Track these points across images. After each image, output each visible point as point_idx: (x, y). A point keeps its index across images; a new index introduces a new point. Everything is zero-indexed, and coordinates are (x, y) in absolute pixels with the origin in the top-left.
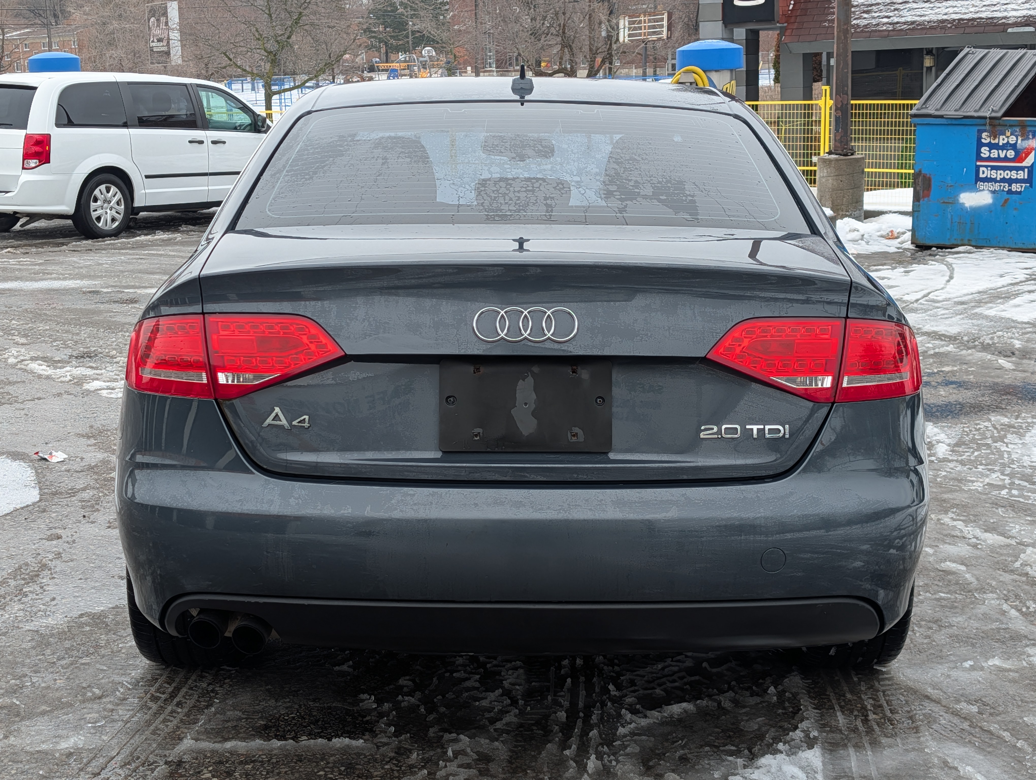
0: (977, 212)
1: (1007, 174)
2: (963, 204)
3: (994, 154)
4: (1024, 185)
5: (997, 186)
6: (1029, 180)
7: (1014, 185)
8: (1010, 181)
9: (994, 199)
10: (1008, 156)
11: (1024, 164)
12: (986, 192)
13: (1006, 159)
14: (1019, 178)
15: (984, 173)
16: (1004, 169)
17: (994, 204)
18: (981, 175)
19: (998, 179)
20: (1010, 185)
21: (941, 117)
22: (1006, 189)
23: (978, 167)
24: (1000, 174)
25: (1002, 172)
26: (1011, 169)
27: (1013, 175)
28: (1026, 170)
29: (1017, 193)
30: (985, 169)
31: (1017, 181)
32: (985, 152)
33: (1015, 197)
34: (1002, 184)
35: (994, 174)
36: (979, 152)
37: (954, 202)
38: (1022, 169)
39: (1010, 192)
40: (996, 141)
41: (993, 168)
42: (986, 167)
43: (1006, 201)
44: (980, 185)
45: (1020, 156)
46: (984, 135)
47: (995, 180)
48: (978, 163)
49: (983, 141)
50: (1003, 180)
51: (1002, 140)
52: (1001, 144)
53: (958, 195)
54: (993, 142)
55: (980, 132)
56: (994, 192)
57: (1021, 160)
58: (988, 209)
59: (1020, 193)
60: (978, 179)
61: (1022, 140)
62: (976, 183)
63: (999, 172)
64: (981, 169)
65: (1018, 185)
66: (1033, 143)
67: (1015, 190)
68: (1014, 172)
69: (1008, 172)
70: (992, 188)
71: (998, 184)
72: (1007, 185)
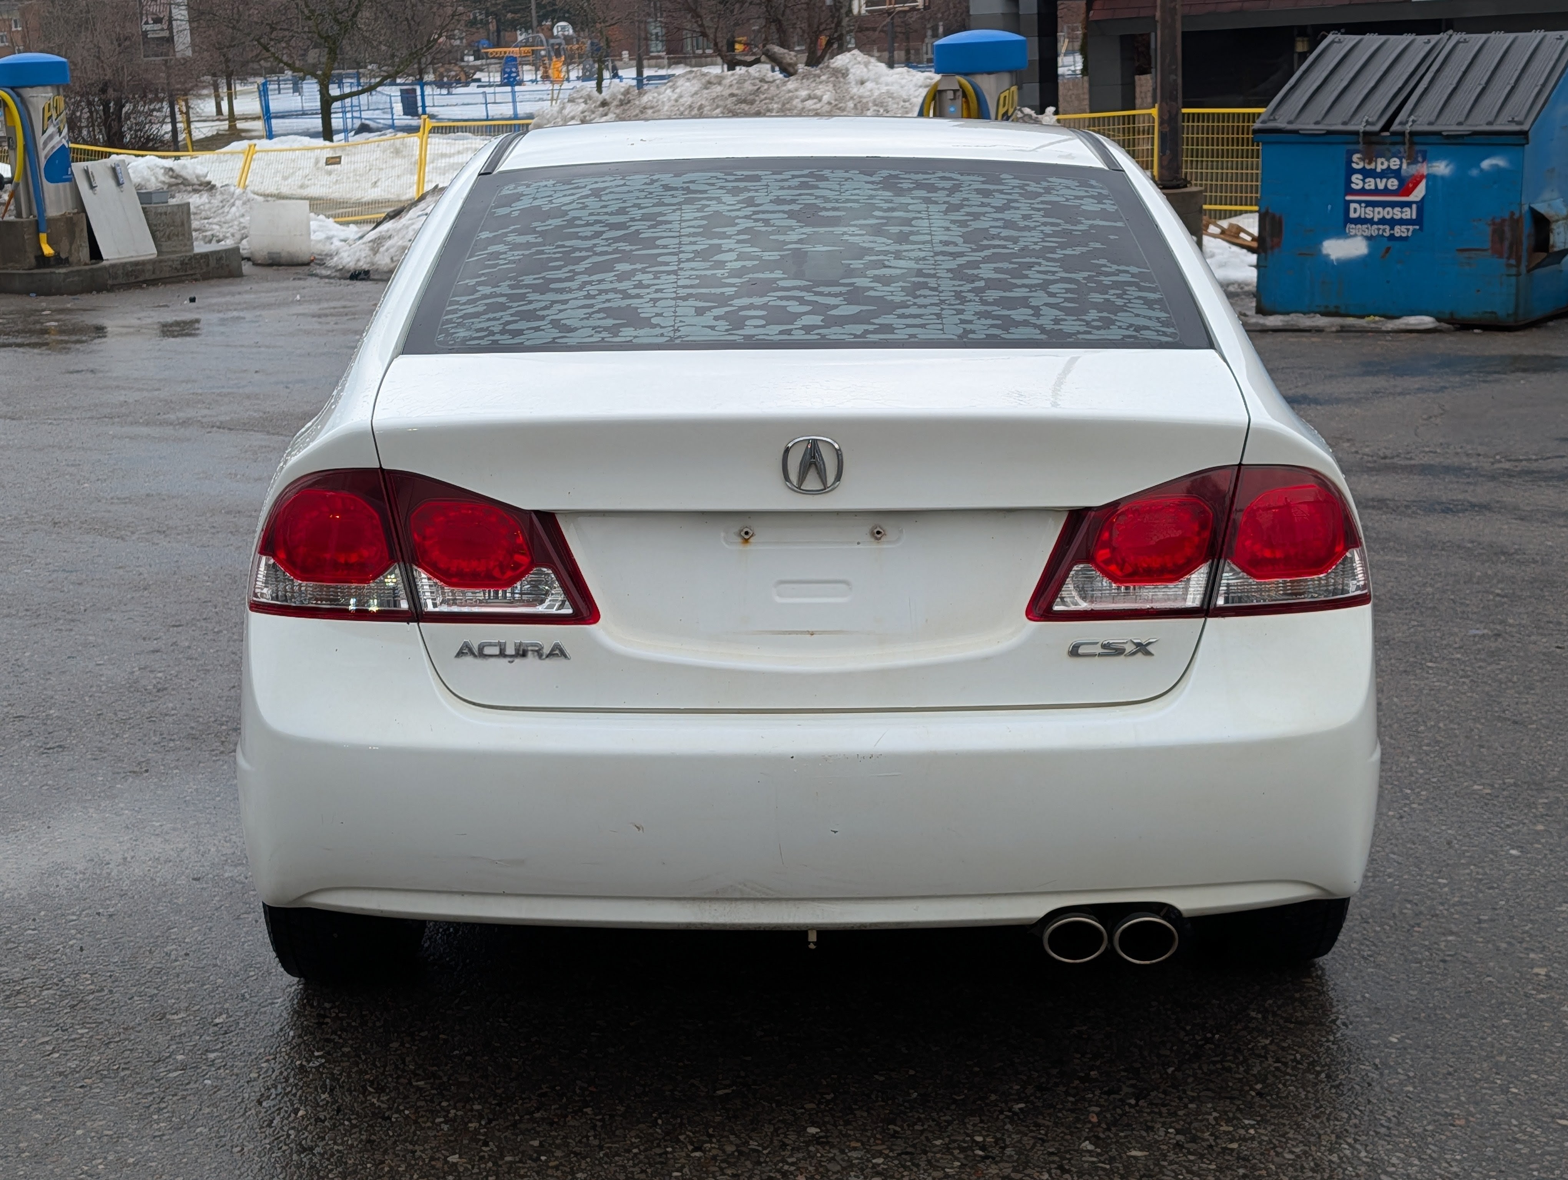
0: (1347, 265)
1: (1388, 213)
2: (1328, 256)
3: (1370, 184)
4: (1411, 228)
5: (1374, 230)
6: (1418, 220)
7: (1397, 228)
8: (1393, 223)
9: (1370, 247)
10: (1390, 187)
11: (1411, 198)
12: (1359, 238)
13: (1386, 192)
14: (1404, 217)
15: (1356, 211)
16: (1384, 204)
17: (1369, 256)
18: (1352, 215)
19: (1376, 219)
20: (1392, 229)
21: (1296, 132)
22: (1387, 234)
23: (1348, 204)
24: (1378, 213)
25: (1380, 209)
26: (1393, 205)
27: (1397, 214)
28: (1414, 206)
29: (1401, 238)
30: (1357, 205)
31: (1402, 222)
32: (1357, 181)
33: (1397, 245)
34: (1381, 227)
35: (1369, 213)
36: (1349, 182)
37: (1315, 253)
38: (1409, 204)
39: (1392, 237)
40: (1372, 166)
41: (1369, 204)
42: (1359, 202)
43: (1388, 250)
44: (1352, 228)
45: (1406, 187)
46: (1355, 157)
47: (1371, 222)
48: (1348, 198)
49: (1354, 166)
50: (1383, 221)
51: (1381, 165)
52: (1379, 170)
53: (1320, 243)
54: (1368, 167)
55: (1350, 154)
56: (1369, 238)
57: (1408, 192)
58: (1361, 262)
59: (1406, 238)
60: (1348, 220)
61: (1408, 164)
62: (1345, 226)
63: (1377, 209)
64: (1353, 206)
65: (1404, 228)
66: (1423, 169)
67: (1397, 235)
68: (1397, 210)
69: (1389, 209)
70: (1367, 233)
71: (1375, 226)
72: (1387, 227)
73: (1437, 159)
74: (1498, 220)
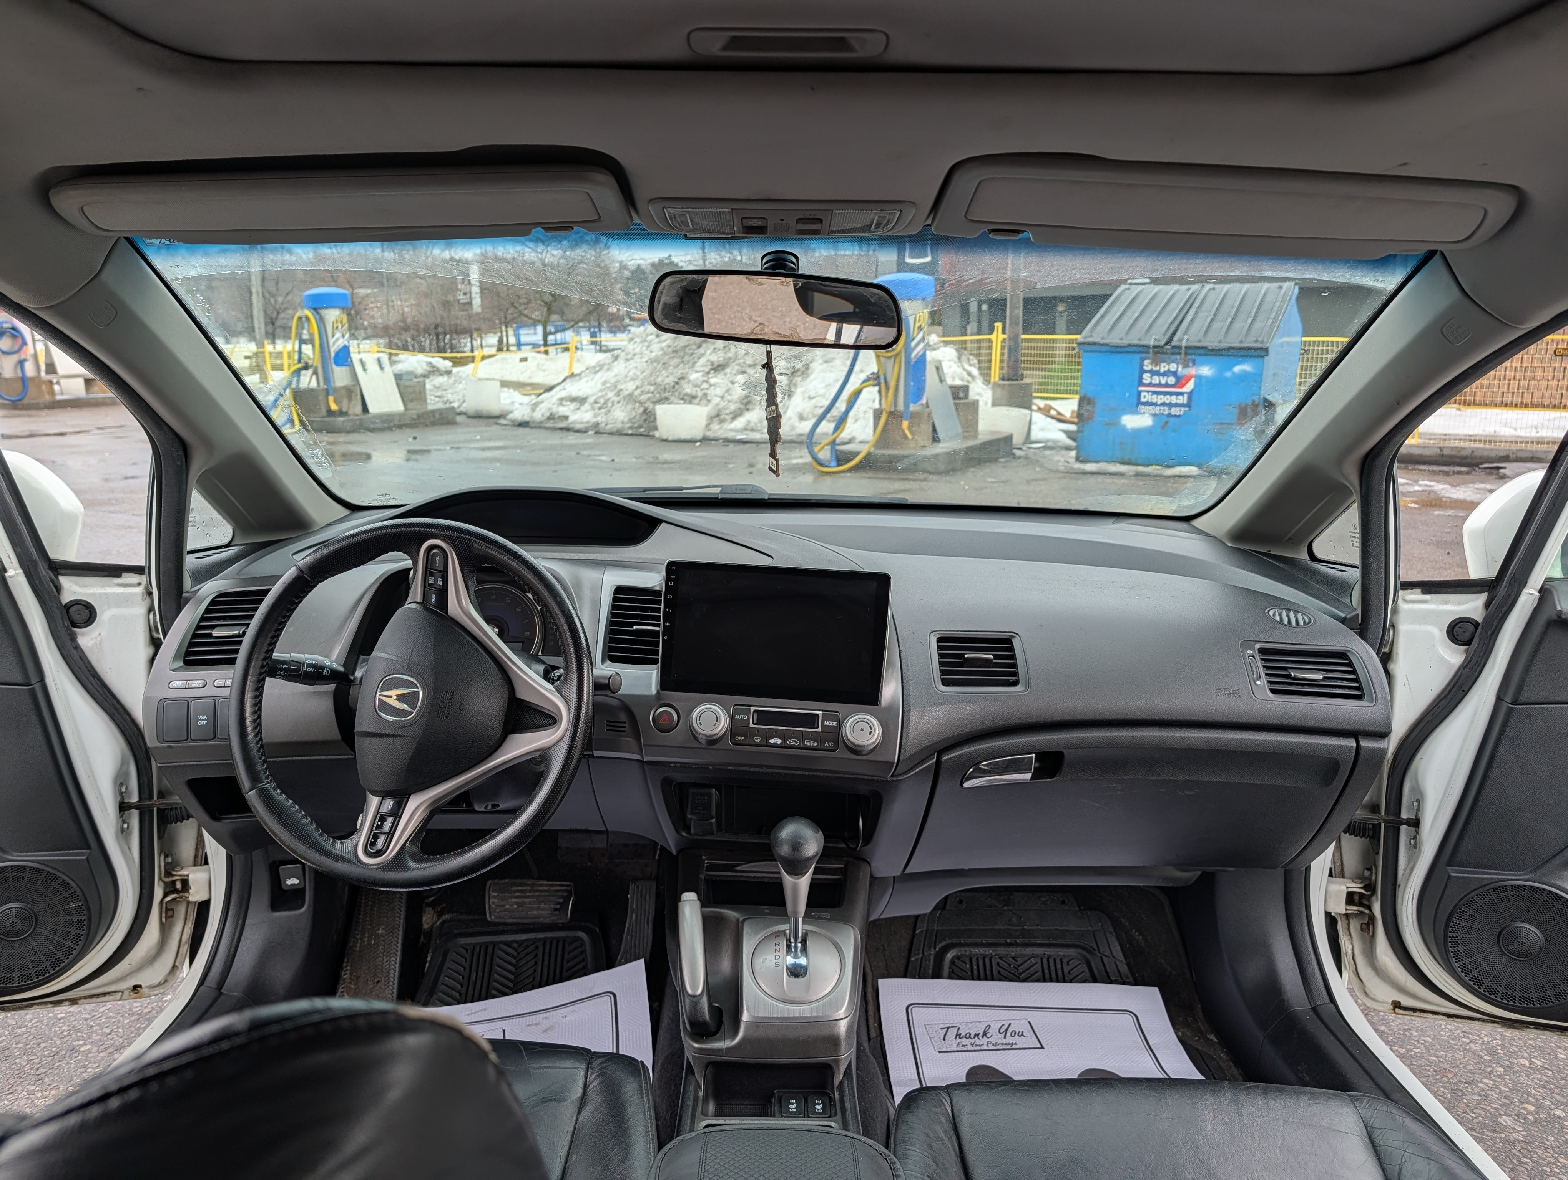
0: (1138, 433)
1: (1167, 399)
2: (1124, 426)
3: (1156, 380)
4: (1183, 409)
5: (1157, 410)
6: (1188, 405)
7: (1173, 409)
8: (1170, 405)
9: (1154, 421)
10: (1169, 382)
11: (1184, 390)
12: (1147, 415)
13: (1167, 385)
14: (1178, 402)
15: (1145, 397)
16: (1165, 394)
17: (1153, 427)
18: (1143, 400)
19: (1159, 403)
20: (1170, 409)
21: (1106, 344)
22: (1166, 413)
23: (1139, 393)
24: (1161, 399)
25: (1162, 396)
26: (1171, 394)
27: (1173, 399)
28: (1186, 396)
29: (1175, 416)
30: (1146, 394)
31: (1177, 405)
32: (1147, 379)
33: (1172, 420)
34: (1162, 408)
35: (1155, 398)
36: (1141, 378)
37: (1114, 423)
38: (1182, 394)
39: (1169, 415)
40: (1157, 368)
41: (1155, 393)
42: (1148, 392)
43: (1166, 423)
44: (1142, 408)
45: (1181, 381)
46: (1147, 362)
47: (1155, 404)
48: (1141, 389)
49: (1145, 368)
50: (1164, 404)
51: (1163, 367)
52: (1162, 371)
53: (1119, 417)
54: (1155, 369)
55: (1143, 360)
56: (1154, 415)
57: (1182, 386)
58: (1147, 431)
59: (1179, 416)
60: (1139, 403)
61: (1183, 368)
62: (1137, 406)
63: (1160, 397)
64: (1143, 394)
65: (1178, 409)
66: (1192, 371)
67: (1173, 414)
68: (1174, 397)
69: (1168, 397)
70: (1153, 412)
71: (1158, 408)
72: (1166, 408)
73: (1203, 364)
74: (1243, 405)
